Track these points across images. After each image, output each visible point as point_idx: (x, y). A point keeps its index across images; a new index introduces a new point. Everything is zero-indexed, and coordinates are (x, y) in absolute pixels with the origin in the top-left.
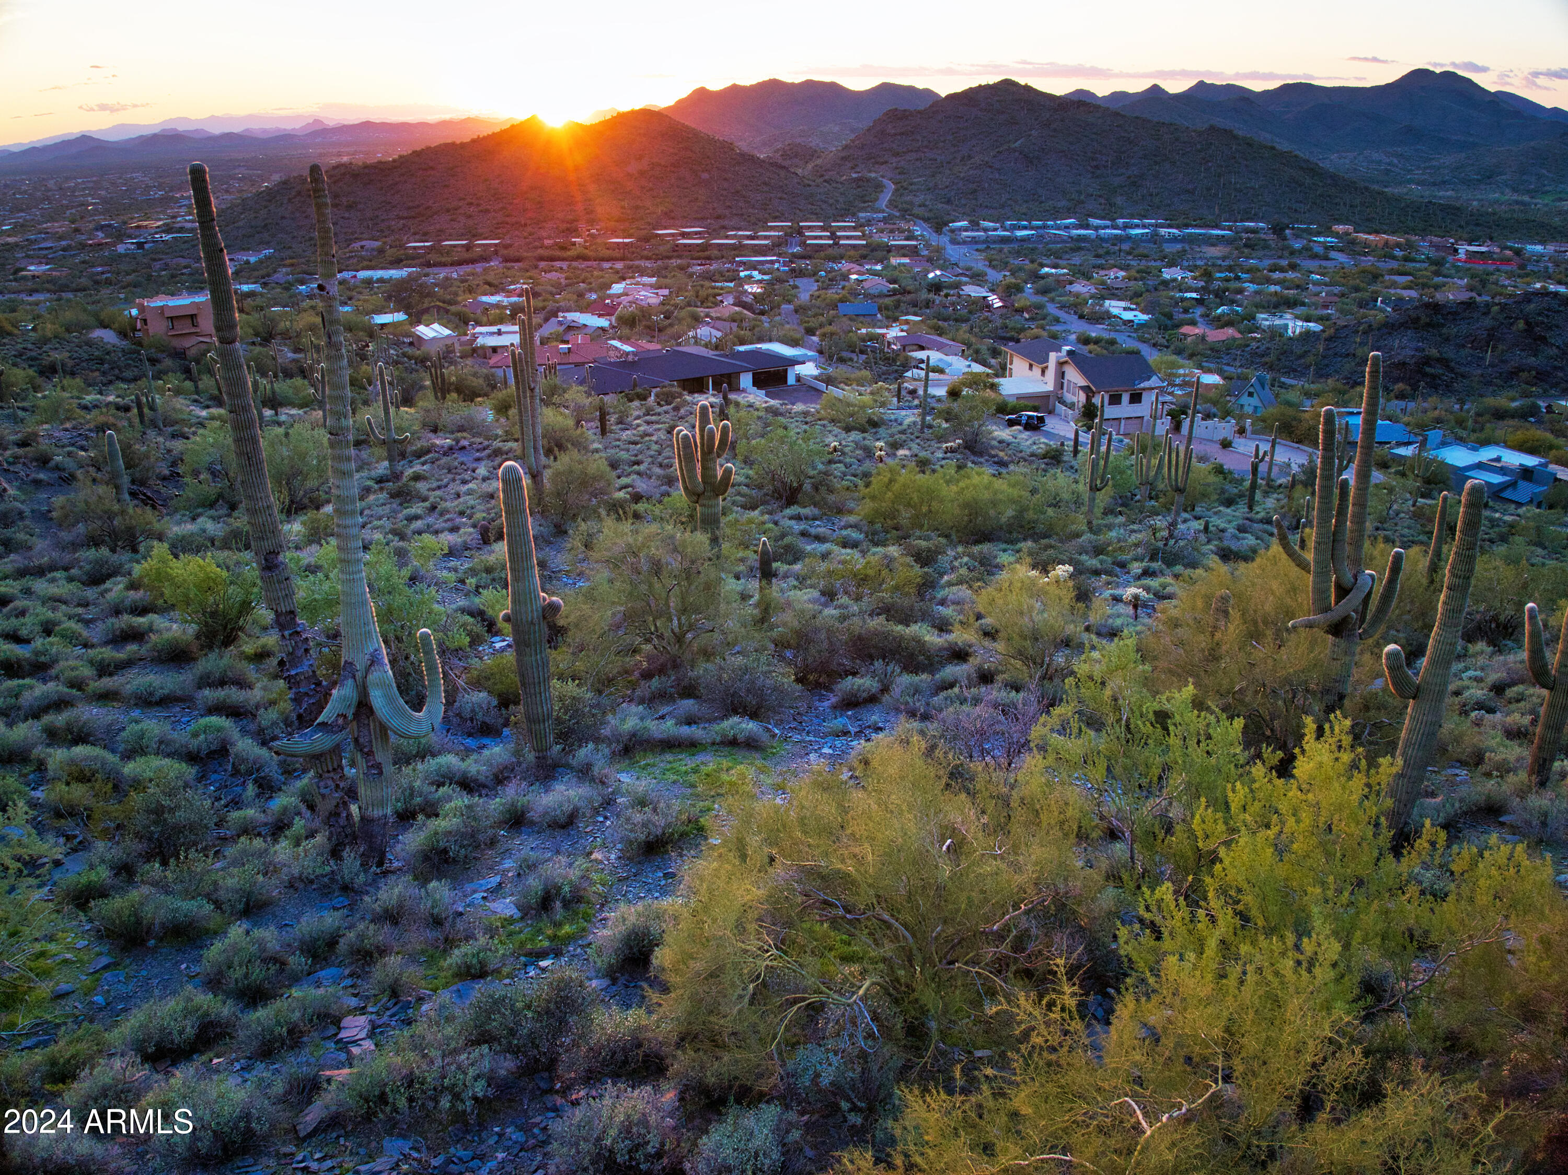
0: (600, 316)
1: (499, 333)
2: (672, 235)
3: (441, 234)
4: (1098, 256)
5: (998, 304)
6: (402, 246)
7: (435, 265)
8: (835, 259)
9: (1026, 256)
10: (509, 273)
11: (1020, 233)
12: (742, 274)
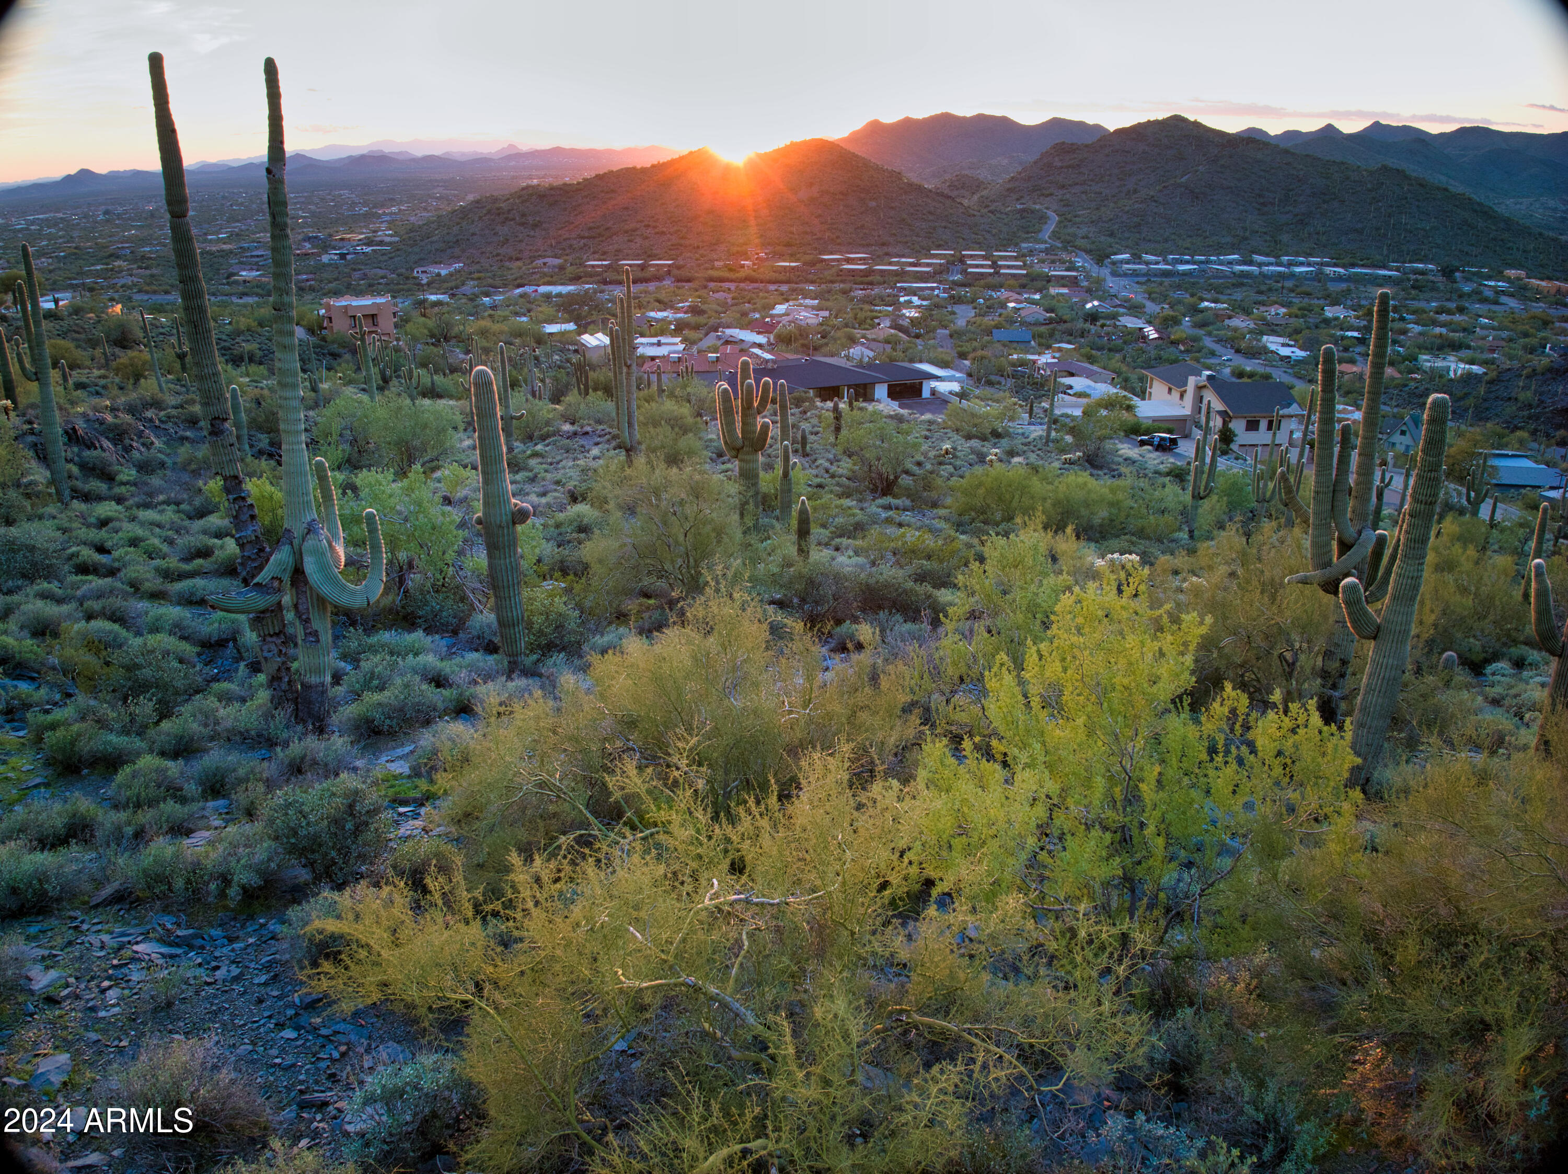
0: (759, 333)
1: (659, 344)
2: (838, 260)
3: (619, 254)
4: (1260, 292)
5: (1153, 335)
6: (582, 265)
7: (611, 283)
8: (996, 287)
9: (1186, 290)
10: (680, 291)
11: (1182, 268)
12: (902, 299)
